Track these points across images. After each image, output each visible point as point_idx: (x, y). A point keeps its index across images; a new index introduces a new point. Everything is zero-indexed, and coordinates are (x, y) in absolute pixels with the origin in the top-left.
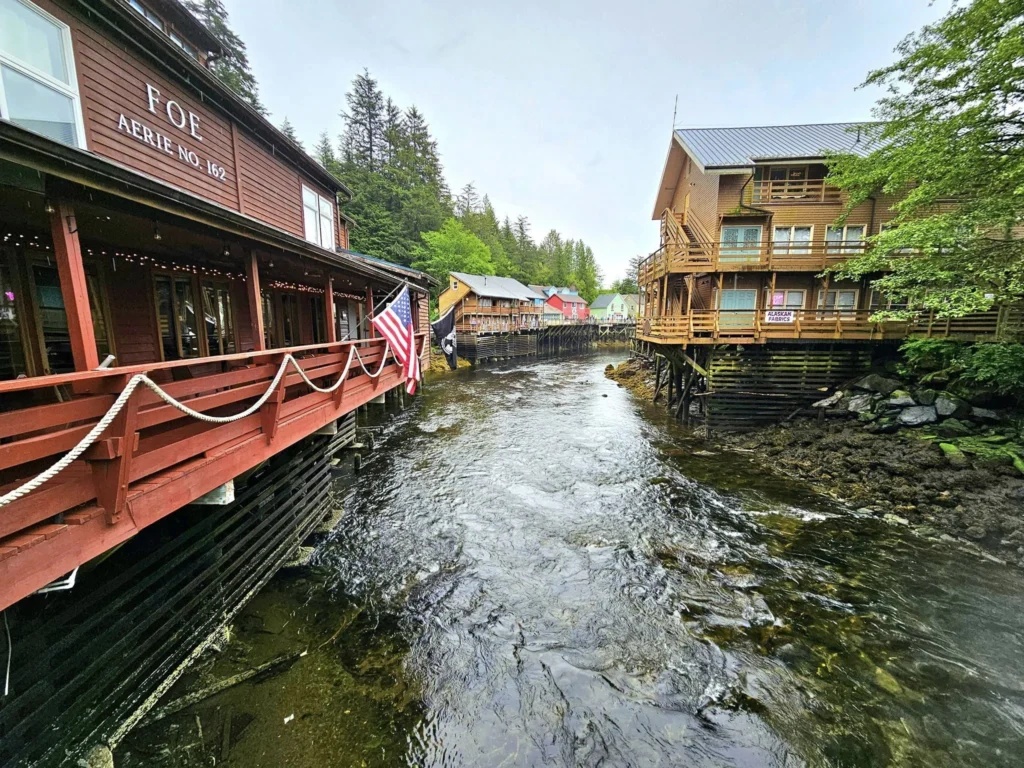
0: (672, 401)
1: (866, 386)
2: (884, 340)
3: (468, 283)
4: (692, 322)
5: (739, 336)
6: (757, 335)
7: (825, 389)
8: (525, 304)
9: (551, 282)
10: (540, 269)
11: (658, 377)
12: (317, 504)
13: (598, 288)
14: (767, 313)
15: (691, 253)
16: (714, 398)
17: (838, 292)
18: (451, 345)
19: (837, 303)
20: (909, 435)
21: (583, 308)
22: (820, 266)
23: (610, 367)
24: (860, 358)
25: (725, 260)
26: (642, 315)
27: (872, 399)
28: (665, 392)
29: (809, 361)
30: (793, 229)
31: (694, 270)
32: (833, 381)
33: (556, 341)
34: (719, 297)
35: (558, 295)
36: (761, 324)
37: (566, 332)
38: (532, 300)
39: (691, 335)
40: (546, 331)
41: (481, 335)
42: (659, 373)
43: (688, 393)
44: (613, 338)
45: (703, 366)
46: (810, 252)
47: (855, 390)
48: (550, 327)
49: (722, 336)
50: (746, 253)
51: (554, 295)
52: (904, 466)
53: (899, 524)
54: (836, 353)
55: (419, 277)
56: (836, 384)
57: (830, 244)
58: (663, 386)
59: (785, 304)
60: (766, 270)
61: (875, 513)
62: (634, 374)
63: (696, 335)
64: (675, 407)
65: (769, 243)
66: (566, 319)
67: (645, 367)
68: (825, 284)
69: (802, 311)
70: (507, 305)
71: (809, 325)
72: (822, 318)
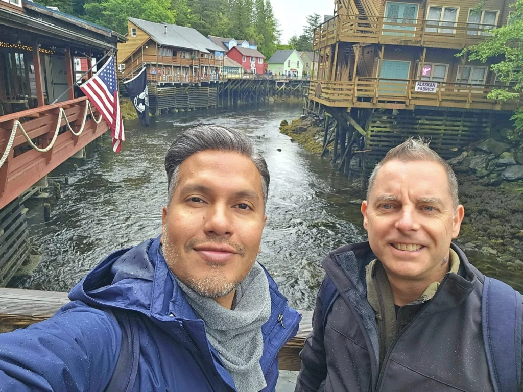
0: (337, 156)
1: (485, 148)
2: (502, 110)
3: (148, 31)
4: (356, 88)
5: (394, 102)
6: (407, 102)
7: (456, 149)
8: (206, 56)
9: (231, 34)
10: (221, 19)
11: (326, 134)
12: (16, 250)
13: (276, 42)
14: (417, 83)
15: (359, 25)
16: (370, 155)
17: (473, 67)
18: (144, 104)
19: (471, 78)
20: (507, 187)
21: (261, 62)
22: (461, 44)
23: (284, 123)
24: (483, 125)
25: (387, 33)
26: (316, 73)
27: (487, 158)
28: (331, 148)
29: (446, 125)
30: (443, 9)
31: (360, 40)
32: (462, 142)
33: (235, 94)
34: (380, 67)
35: (238, 48)
36: (412, 93)
37: (245, 86)
38: (213, 51)
39: (355, 100)
40: (226, 84)
41: (162, 86)
42: (327, 131)
43: (350, 150)
44: (288, 93)
45: (363, 128)
46: (454, 31)
47: (477, 150)
48: (229, 80)
49: (380, 101)
50: (404, 28)
51: (234, 48)
52: (500, 212)
53: (491, 254)
54: (467, 119)
55: (110, 35)
56: (463, 145)
57: (470, 26)
58: (329, 142)
59: (432, 76)
60: (419, 45)
61: (476, 247)
62: (305, 130)
63: (359, 99)
64: (338, 162)
65: (424, 22)
66: (245, 73)
67: (315, 124)
68: (463, 61)
69: (443, 83)
70: (188, 56)
71: (449, 95)
72: (459, 90)
